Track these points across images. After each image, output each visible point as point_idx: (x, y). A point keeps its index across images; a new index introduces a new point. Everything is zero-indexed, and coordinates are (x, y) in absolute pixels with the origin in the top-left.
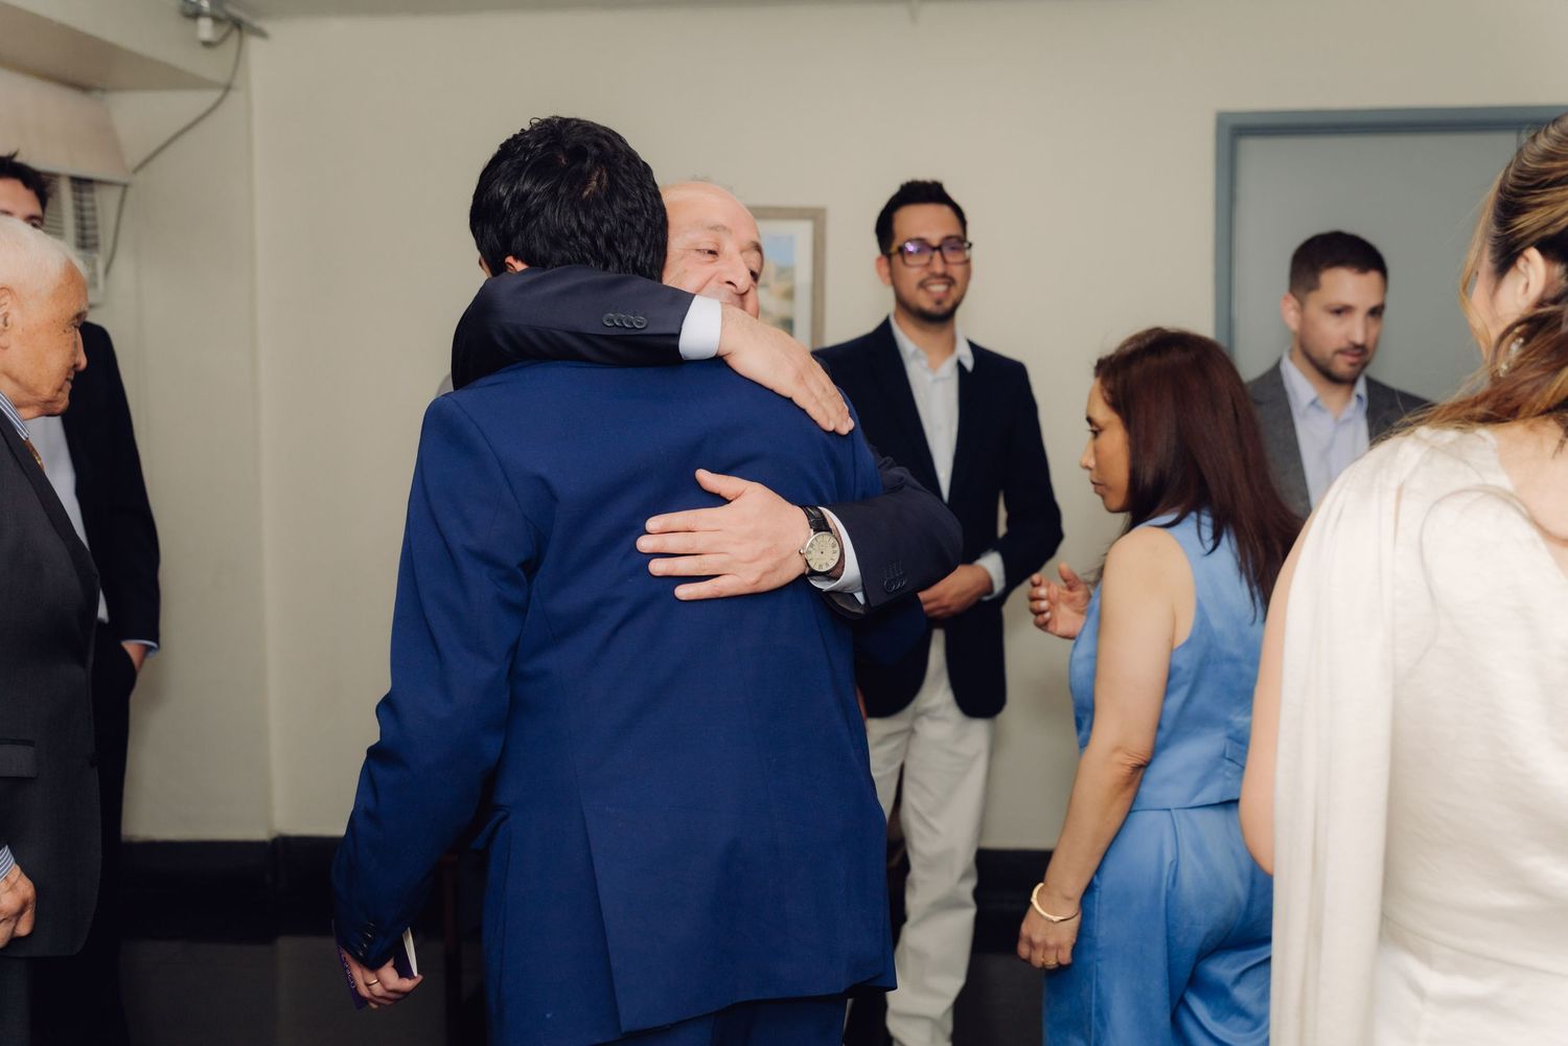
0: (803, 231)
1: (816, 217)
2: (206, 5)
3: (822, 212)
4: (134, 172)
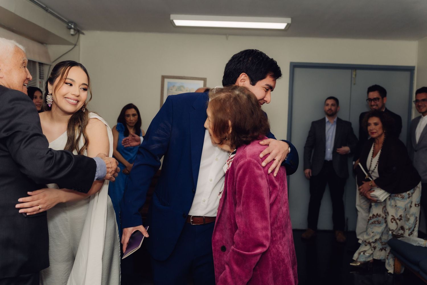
0: (201, 83)
2: (73, 26)
3: (206, 79)
4: (53, 62)
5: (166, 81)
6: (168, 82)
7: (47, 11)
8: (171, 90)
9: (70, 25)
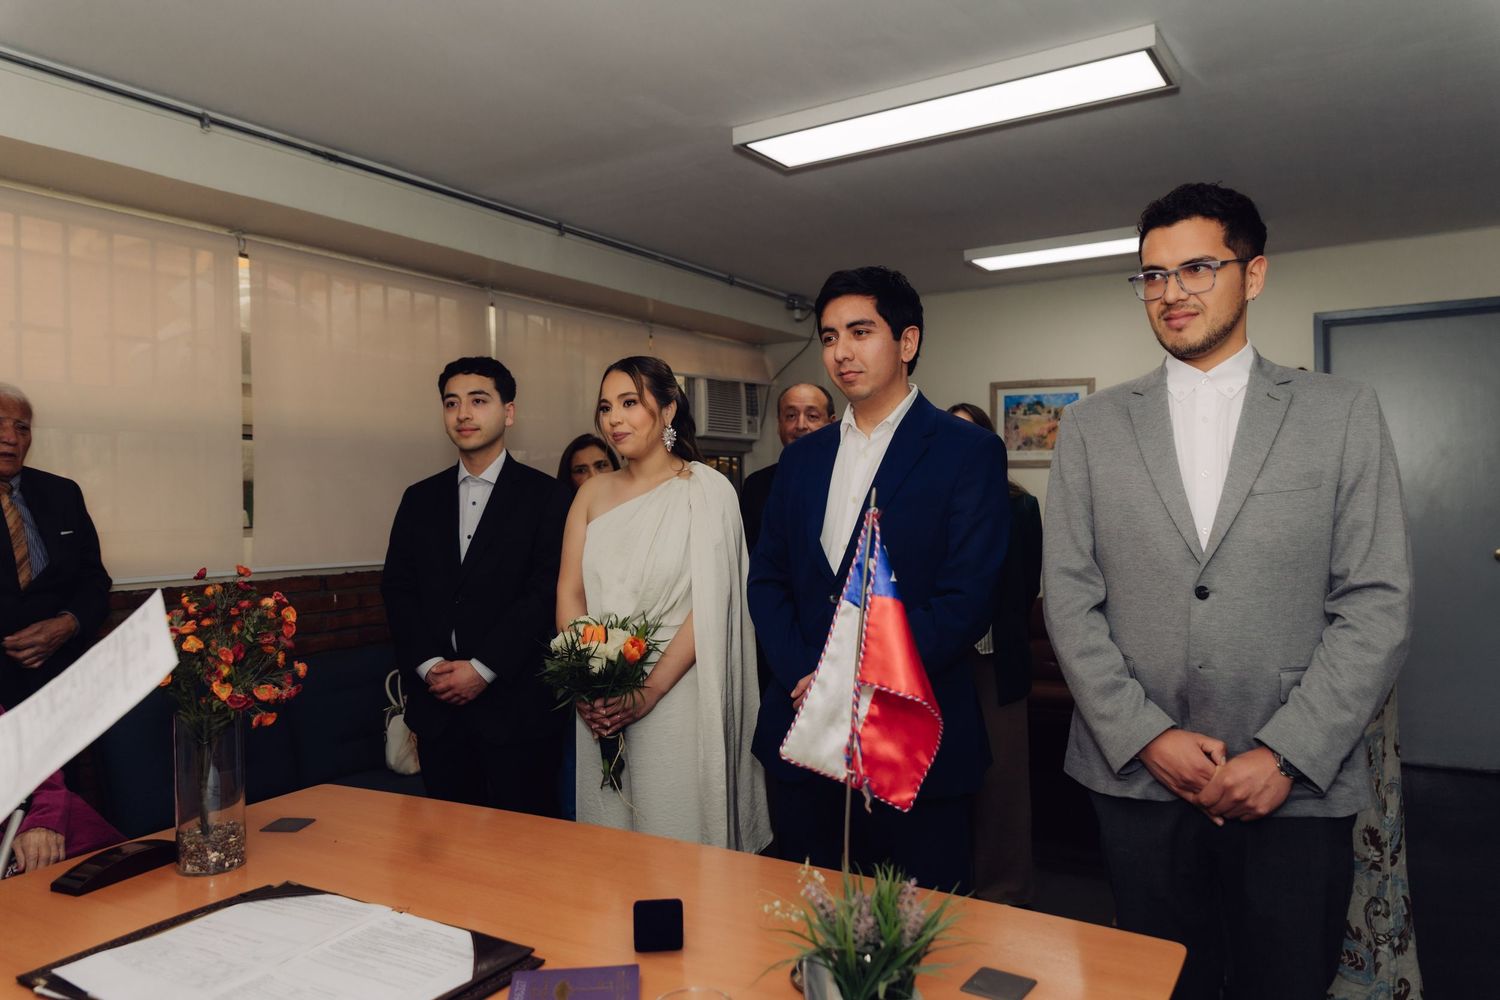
1: (1088, 383)
2: (797, 303)
3: (1094, 379)
4: (773, 380)
5: (1002, 394)
6: (1008, 398)
7: (731, 283)
8: (1014, 413)
9: (790, 301)
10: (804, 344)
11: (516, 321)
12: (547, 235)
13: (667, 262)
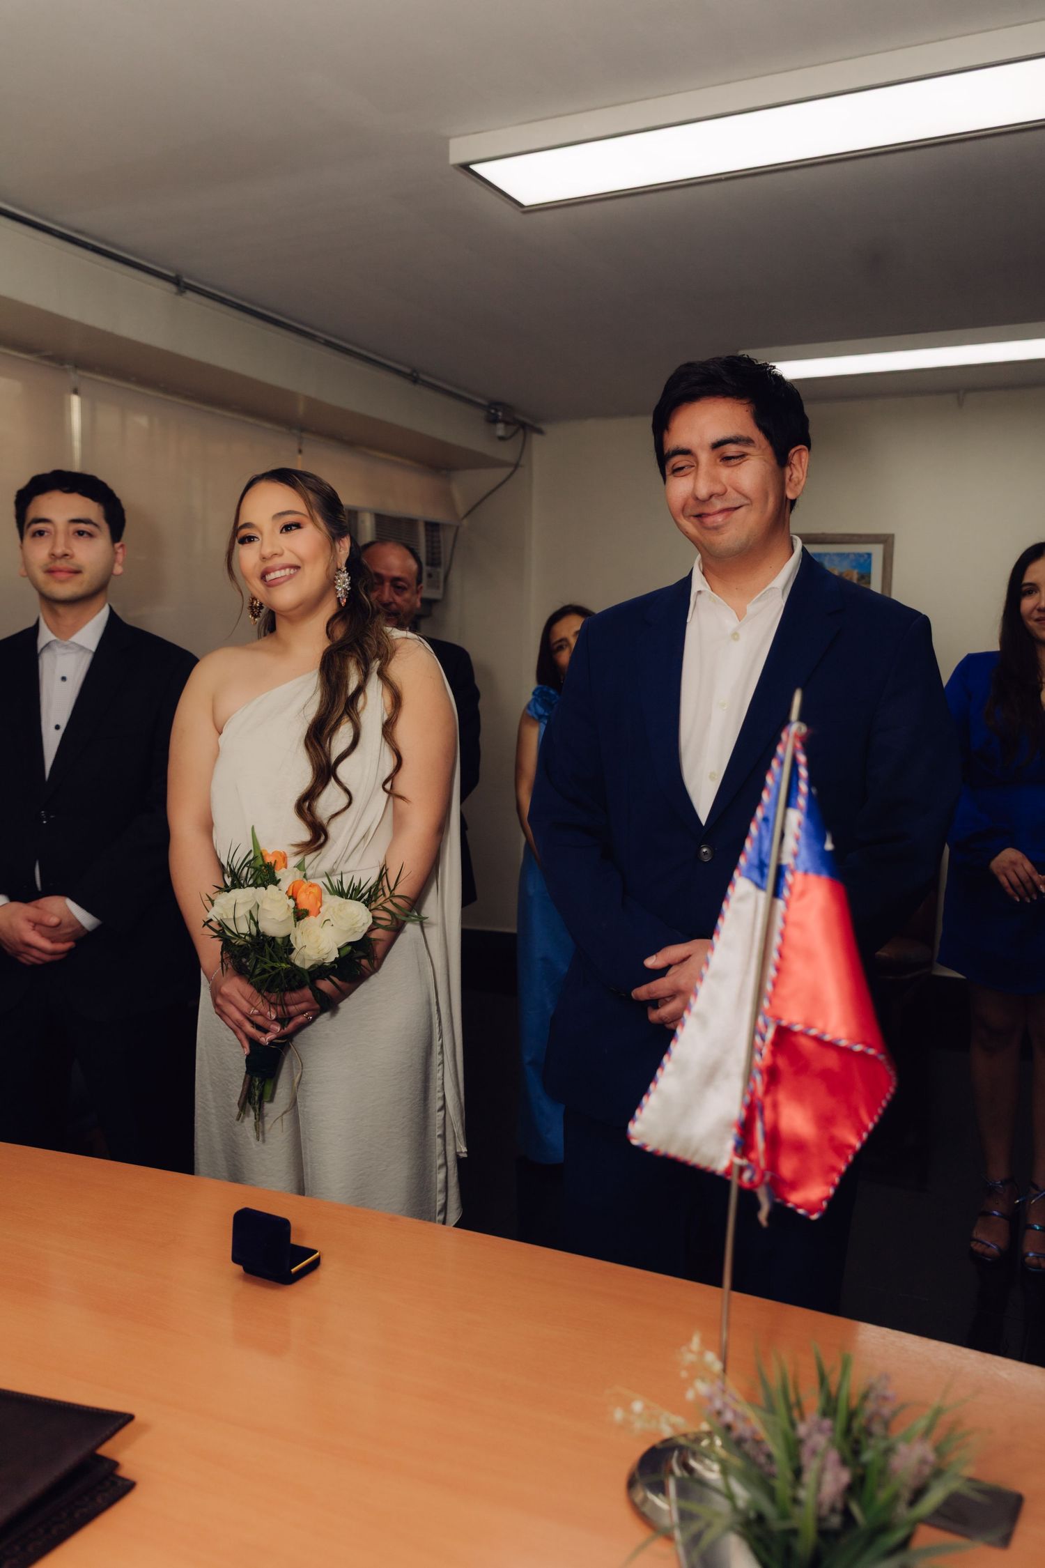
0: (877, 551)
1: (886, 541)
2: (500, 414)
3: (892, 536)
4: (463, 519)
7: (414, 378)
9: (493, 411)
10: (508, 470)
11: (109, 418)
12: (160, 291)
13: (328, 344)
